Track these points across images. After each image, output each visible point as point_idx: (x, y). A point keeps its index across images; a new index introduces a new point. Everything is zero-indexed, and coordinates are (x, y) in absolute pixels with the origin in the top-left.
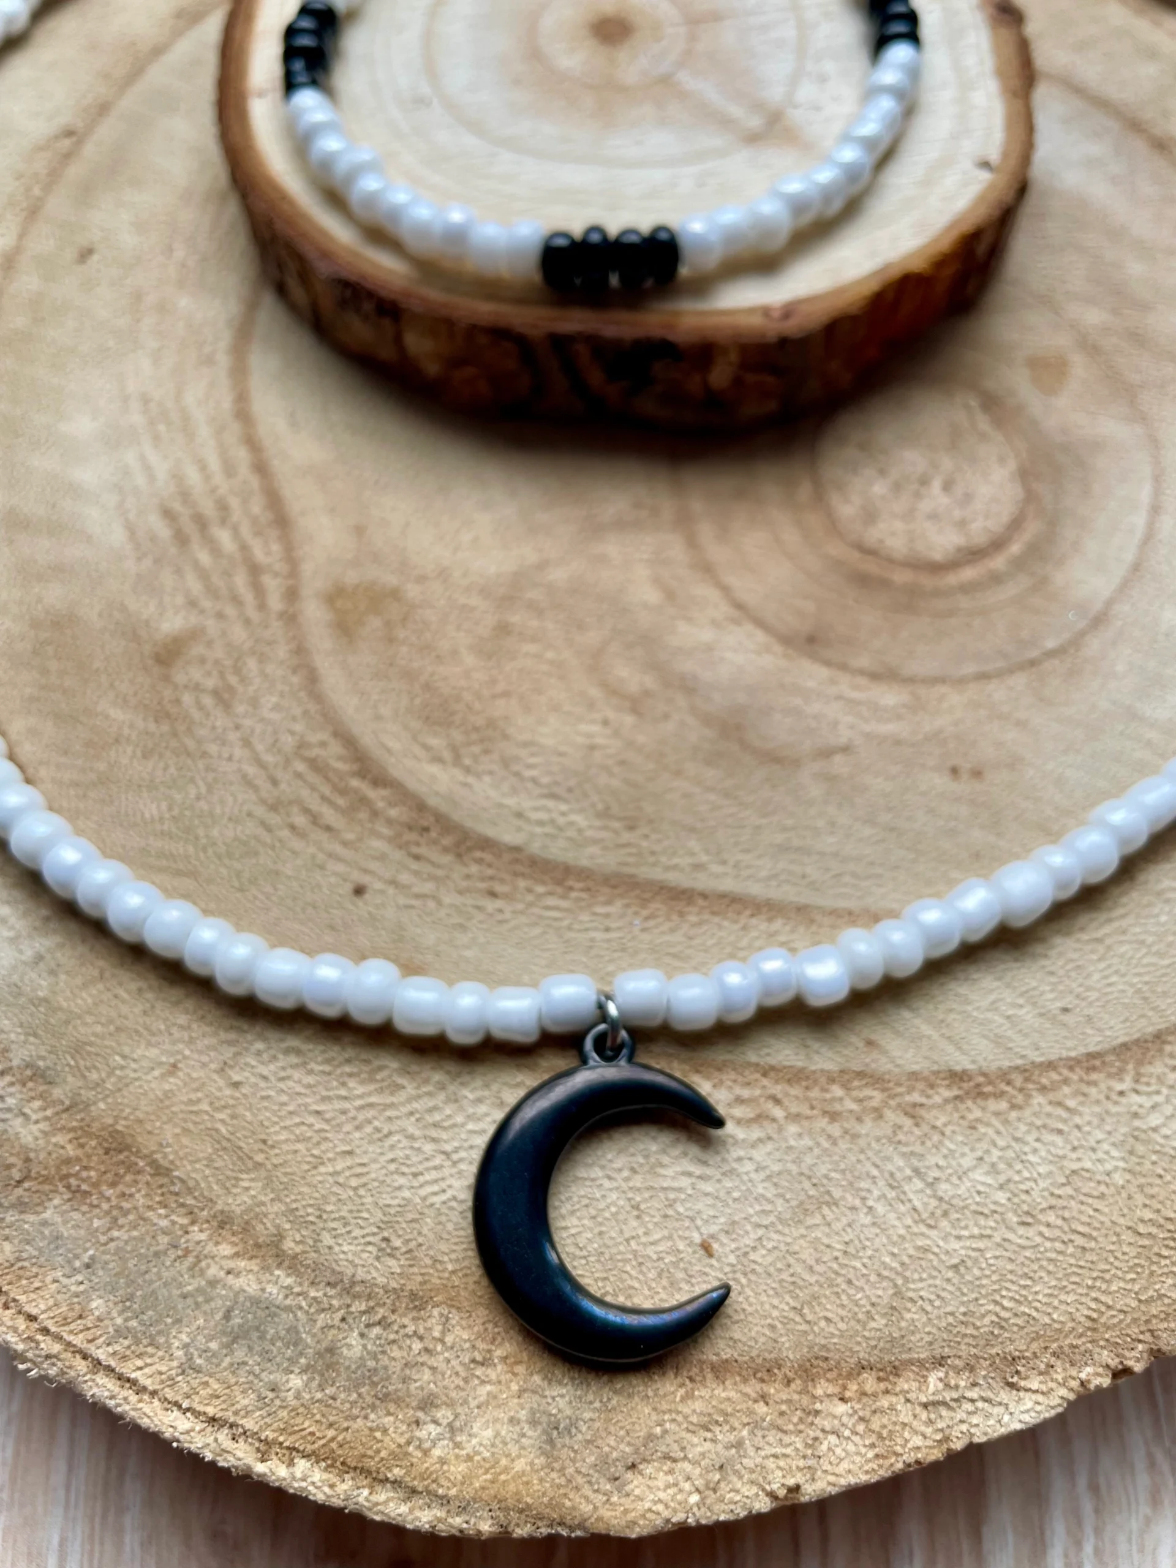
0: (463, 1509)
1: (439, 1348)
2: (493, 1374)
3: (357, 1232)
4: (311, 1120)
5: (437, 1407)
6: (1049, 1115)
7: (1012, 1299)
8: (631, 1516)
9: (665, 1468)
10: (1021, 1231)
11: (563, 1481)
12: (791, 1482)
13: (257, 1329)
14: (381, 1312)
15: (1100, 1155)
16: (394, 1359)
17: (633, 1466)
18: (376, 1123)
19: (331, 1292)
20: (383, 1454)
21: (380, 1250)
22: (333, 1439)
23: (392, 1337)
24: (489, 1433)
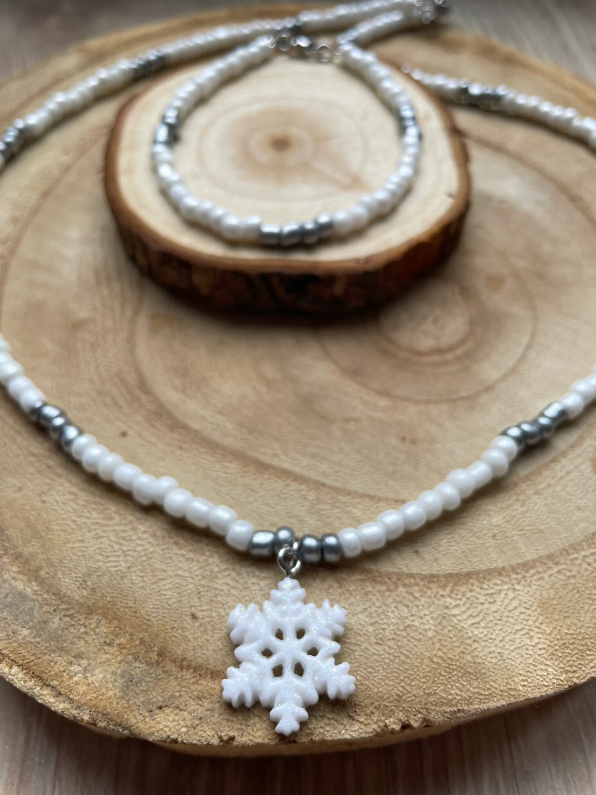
0: (78, 707)
1: (92, 633)
2: (112, 650)
3: (73, 575)
4: (70, 523)
5: (83, 658)
6: (404, 597)
7: (362, 676)
8: (152, 730)
9: (175, 712)
10: (376, 646)
11: (126, 706)
12: (231, 734)
13: (16, 605)
14: (72, 611)
15: (424, 621)
16: (71, 633)
17: (160, 708)
18: (98, 531)
19: (54, 597)
20: (52, 673)
21: (81, 585)
22: (32, 661)
23: (73, 623)
24: (101, 676)
